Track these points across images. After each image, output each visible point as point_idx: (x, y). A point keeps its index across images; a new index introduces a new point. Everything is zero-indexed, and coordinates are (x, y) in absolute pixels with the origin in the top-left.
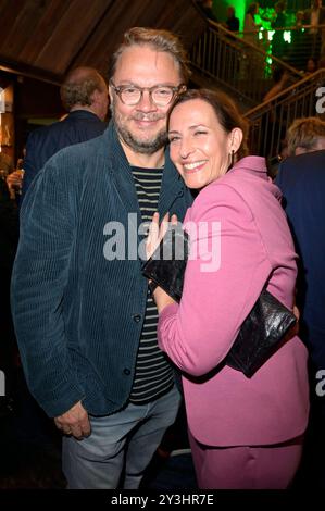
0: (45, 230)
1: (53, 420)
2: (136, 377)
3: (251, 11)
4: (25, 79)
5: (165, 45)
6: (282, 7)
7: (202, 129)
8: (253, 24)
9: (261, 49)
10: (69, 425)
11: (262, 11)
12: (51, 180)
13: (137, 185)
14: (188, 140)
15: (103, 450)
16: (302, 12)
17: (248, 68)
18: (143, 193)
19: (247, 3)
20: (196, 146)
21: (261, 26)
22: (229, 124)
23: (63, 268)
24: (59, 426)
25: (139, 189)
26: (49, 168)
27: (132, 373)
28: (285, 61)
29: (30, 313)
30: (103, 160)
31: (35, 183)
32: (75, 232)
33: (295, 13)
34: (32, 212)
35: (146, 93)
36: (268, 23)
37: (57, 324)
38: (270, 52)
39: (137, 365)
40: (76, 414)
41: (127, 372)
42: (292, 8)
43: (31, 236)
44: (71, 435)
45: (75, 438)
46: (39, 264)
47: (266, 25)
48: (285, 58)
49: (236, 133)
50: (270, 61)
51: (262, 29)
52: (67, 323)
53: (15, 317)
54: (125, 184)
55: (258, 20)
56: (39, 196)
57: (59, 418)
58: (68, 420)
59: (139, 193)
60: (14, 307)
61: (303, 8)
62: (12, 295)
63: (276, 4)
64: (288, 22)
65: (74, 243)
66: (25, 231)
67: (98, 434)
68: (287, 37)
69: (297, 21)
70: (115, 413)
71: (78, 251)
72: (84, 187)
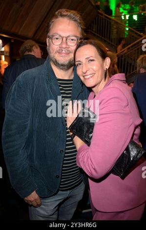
0: (16, 111)
1: (23, 199)
2: (62, 179)
3: (118, 6)
4: (15, 40)
5: (74, 18)
6: (132, 3)
7: (92, 58)
8: (119, 12)
9: (123, 24)
10: (31, 201)
11: (123, 6)
12: (19, 86)
13: (60, 88)
14: (85, 64)
15: (47, 212)
16: (141, 6)
17: (117, 32)
18: (63, 91)
19: (116, 2)
20: (89, 67)
21: (122, 13)
22: (104, 56)
23: (26, 128)
24: (26, 202)
25: (61, 90)
26: (18, 81)
27: (60, 177)
28: (134, 29)
29: (11, 150)
30: (43, 76)
31: (12, 88)
32: (31, 111)
33: (138, 6)
34: (10, 102)
35: (64, 39)
36: (126, 11)
37: (24, 155)
38: (127, 25)
39: (62, 173)
40: (33, 196)
41: (57, 177)
42: (137, 4)
43: (10, 114)
44: (32, 205)
45: (34, 207)
46: (14, 126)
47: (125, 12)
48: (134, 27)
49: (107, 60)
50: (127, 29)
51: (123, 14)
52: (29, 154)
53: (4, 152)
54: (55, 88)
55: (121, 10)
56: (14, 94)
57: (26, 198)
58: (30, 199)
59: (61, 91)
60: (4, 146)
61: (142, 4)
62: (2, 141)
63: (130, 2)
64: (135, 10)
65: (30, 116)
66: (8, 111)
67: (44, 205)
68: (135, 17)
69: (140, 10)
70: (52, 196)
71: (32, 120)
72: (35, 89)
